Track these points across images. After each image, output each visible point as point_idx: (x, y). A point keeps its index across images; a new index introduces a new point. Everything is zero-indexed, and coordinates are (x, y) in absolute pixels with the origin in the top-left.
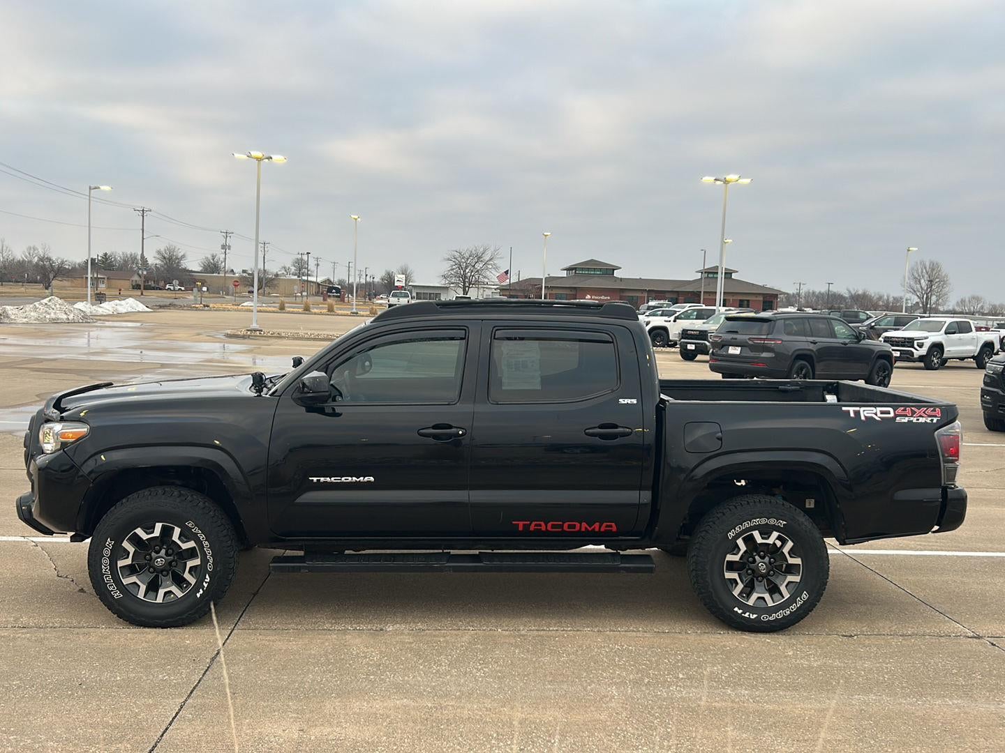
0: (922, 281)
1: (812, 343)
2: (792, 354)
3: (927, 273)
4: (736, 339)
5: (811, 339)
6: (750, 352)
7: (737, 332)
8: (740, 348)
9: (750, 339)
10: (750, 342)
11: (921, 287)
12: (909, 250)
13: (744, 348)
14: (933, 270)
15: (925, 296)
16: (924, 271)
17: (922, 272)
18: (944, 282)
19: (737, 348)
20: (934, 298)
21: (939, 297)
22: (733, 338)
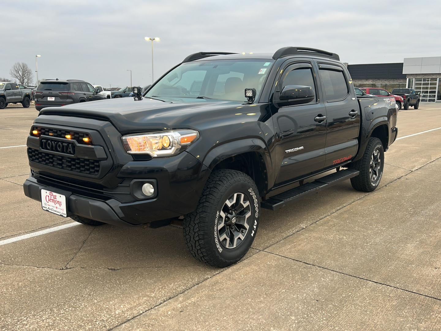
0: (20, 72)
1: (84, 94)
2: (79, 100)
3: (22, 69)
4: (51, 93)
5: (83, 93)
6: (60, 99)
7: (51, 90)
8: (54, 98)
9: (59, 93)
10: (60, 95)
11: (20, 75)
12: (36, 56)
13: (56, 97)
14: (24, 67)
15: (22, 79)
16: (20, 67)
17: (19, 68)
18: (29, 73)
19: (52, 97)
20: (26, 80)
21: (28, 80)
22: (49, 93)
